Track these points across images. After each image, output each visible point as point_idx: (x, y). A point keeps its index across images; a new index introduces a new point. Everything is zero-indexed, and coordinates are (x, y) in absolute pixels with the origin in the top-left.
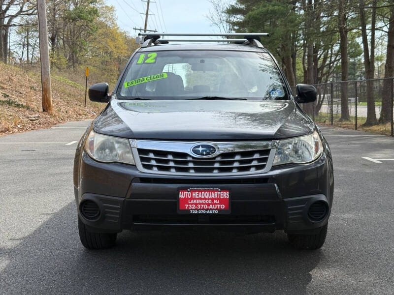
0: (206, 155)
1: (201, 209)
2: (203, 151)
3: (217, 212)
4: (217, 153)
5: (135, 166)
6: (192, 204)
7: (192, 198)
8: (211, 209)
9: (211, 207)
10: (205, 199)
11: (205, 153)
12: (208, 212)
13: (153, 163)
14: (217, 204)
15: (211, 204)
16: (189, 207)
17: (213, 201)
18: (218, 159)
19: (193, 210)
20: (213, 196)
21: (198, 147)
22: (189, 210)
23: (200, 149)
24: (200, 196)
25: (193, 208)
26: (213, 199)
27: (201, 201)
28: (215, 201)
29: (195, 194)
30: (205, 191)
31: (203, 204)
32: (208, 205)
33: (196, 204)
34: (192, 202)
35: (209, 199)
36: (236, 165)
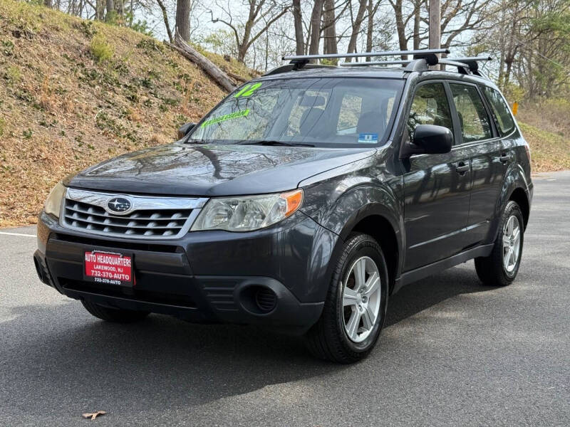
0: (120, 211)
1: (106, 278)
2: (118, 205)
3: (119, 283)
4: (133, 209)
5: (58, 218)
6: (98, 270)
7: (97, 263)
8: (116, 279)
9: (115, 276)
10: (108, 265)
11: (118, 208)
12: (112, 282)
13: (75, 216)
14: (121, 273)
15: (115, 272)
16: (94, 273)
17: (117, 269)
18: (133, 217)
19: (97, 277)
20: (116, 263)
21: (114, 200)
22: (94, 277)
23: (116, 203)
24: (104, 261)
25: (99, 275)
26: (116, 267)
27: (106, 268)
28: (119, 270)
29: (100, 258)
30: (109, 255)
31: (107, 271)
32: (113, 273)
33: (101, 271)
34: (97, 267)
35: (113, 266)
36: (150, 226)
